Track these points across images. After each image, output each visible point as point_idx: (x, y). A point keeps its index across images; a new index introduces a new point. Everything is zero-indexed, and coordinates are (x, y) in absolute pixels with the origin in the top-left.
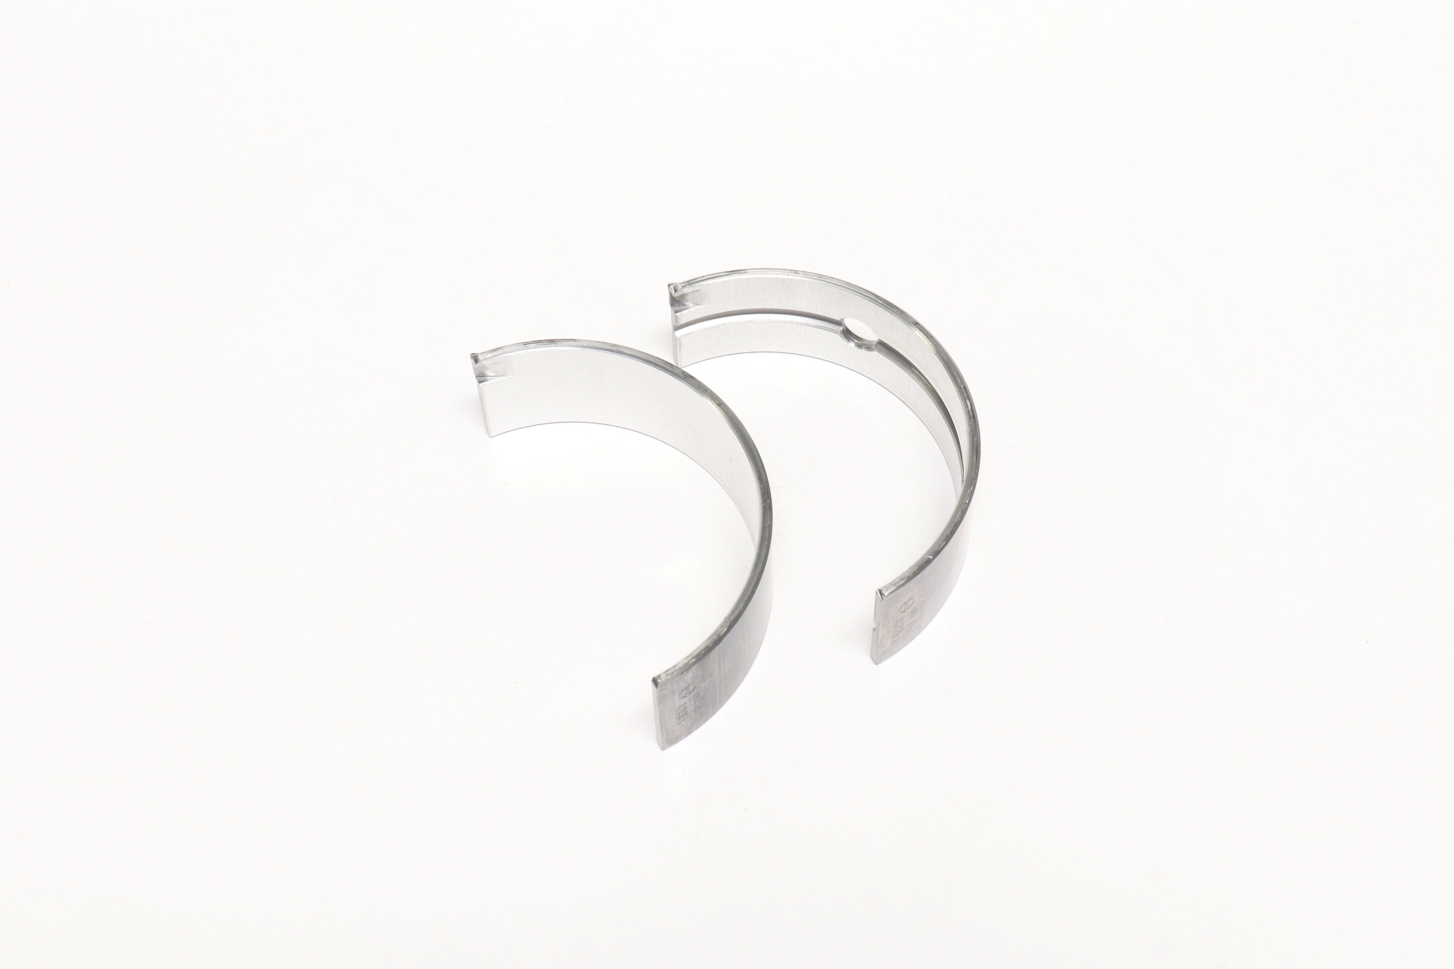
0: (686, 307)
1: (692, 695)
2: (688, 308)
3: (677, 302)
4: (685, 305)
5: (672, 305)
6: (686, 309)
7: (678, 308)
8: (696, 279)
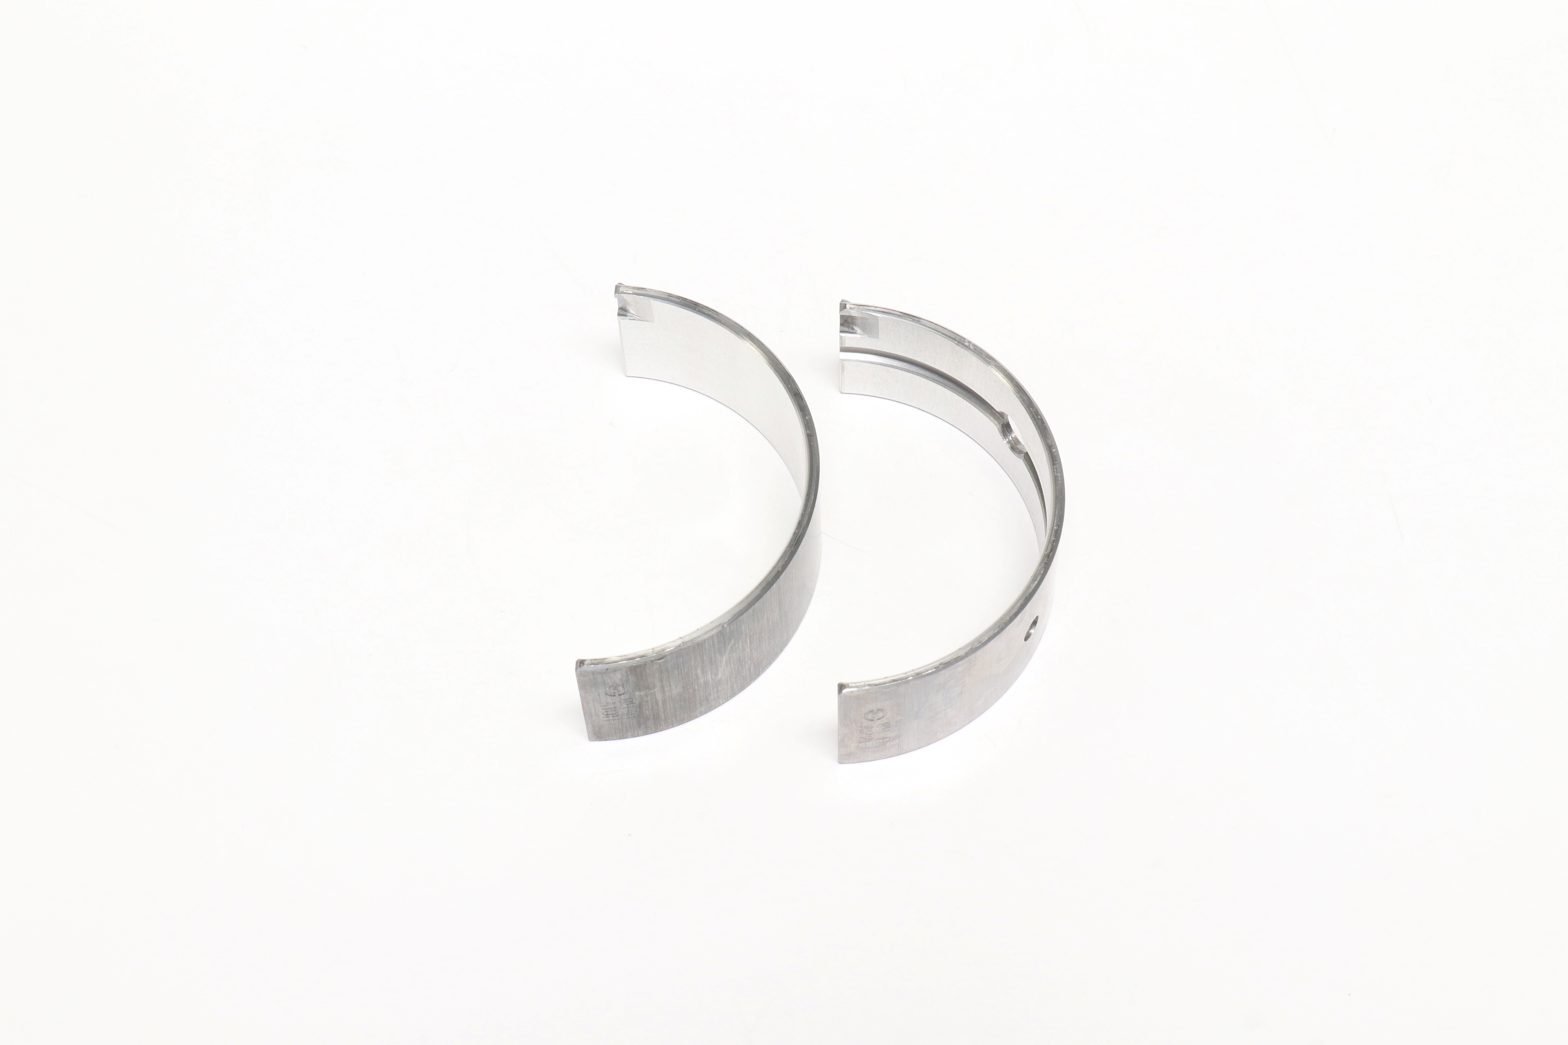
0: (854, 332)
1: (622, 697)
2: (855, 333)
3: (847, 323)
4: (853, 329)
5: (842, 325)
6: (852, 333)
7: (846, 329)
8: (868, 306)
